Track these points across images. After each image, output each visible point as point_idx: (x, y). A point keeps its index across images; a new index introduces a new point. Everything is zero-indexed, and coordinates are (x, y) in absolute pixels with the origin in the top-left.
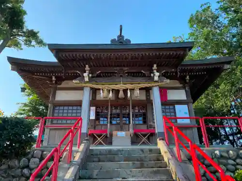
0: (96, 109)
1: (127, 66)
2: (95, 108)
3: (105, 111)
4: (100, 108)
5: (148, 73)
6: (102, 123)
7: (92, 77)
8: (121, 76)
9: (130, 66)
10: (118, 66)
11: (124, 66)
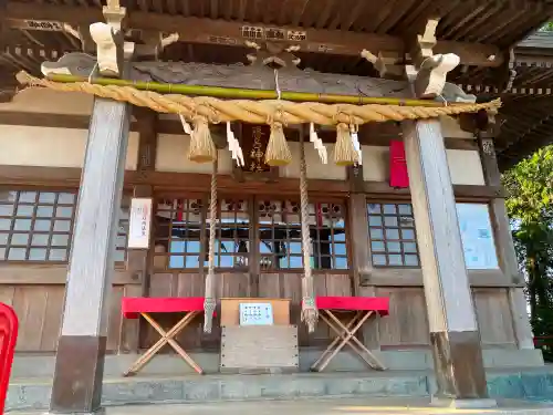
0: (155, 209)
1: (301, 25)
2: (148, 202)
3: (194, 219)
4: (169, 203)
5: (392, 60)
6: (176, 262)
7: (138, 57)
8: (274, 65)
9: (314, 25)
10: (260, 20)
11: (288, 23)
